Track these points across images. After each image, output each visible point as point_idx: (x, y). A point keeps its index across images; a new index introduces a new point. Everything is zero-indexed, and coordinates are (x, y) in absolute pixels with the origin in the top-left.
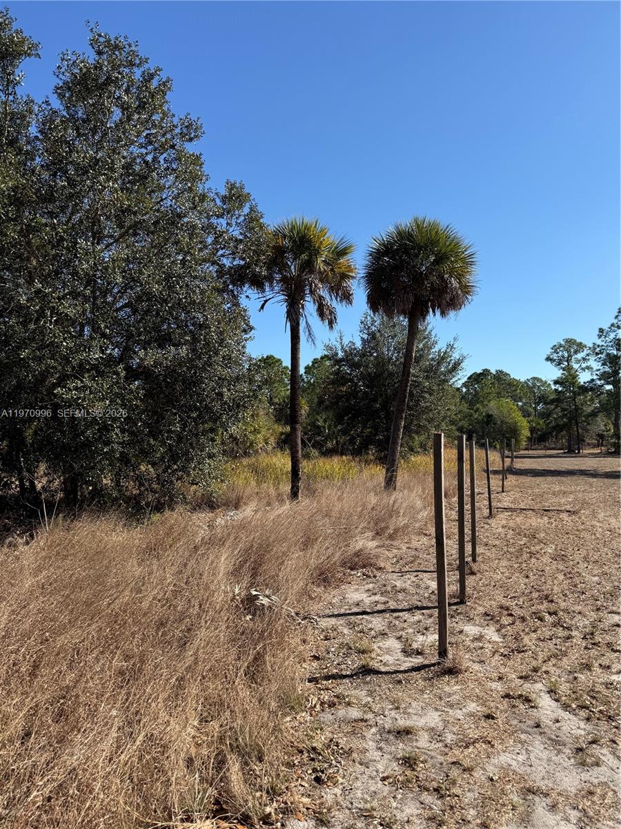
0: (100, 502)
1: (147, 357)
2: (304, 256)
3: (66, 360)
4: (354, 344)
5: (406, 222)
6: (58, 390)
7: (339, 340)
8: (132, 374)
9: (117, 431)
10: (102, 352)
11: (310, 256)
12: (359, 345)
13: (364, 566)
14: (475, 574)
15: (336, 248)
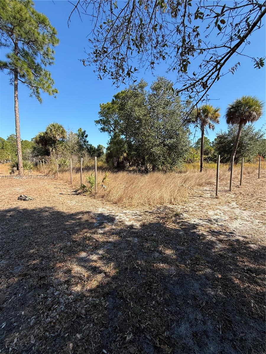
0: (159, 170)
1: (168, 142)
2: (206, 114)
3: (153, 144)
4: (226, 132)
5: (240, 98)
6: (151, 150)
7: (221, 132)
8: (165, 145)
9: (162, 157)
10: (159, 142)
11: (207, 113)
12: (227, 132)
13: (211, 184)
14: (240, 188)
15: (215, 110)
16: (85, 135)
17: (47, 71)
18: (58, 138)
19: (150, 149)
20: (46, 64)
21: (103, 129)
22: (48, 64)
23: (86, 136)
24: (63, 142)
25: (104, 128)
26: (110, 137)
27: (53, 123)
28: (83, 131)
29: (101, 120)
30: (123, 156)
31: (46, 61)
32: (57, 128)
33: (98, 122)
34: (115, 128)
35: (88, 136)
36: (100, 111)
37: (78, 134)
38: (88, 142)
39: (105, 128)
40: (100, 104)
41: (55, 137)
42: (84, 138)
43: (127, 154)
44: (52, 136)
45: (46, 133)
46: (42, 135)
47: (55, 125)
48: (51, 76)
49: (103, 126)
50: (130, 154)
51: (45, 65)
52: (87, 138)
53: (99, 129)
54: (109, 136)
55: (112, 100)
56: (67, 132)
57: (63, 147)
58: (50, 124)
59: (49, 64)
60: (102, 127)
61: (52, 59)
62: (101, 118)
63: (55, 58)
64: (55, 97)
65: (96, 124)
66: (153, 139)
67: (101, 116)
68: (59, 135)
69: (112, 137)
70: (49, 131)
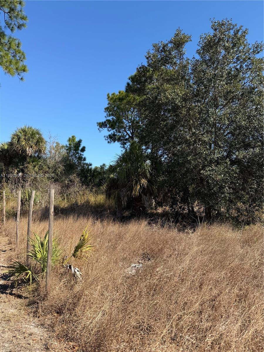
0: (221, 218)
1: (239, 154)
3: (205, 159)
6: (202, 172)
8: (232, 163)
9: (227, 188)
16: (80, 148)
17: (15, 38)
18: (30, 151)
19: (200, 170)
20: (12, 27)
21: (112, 138)
22: (16, 28)
23: (83, 150)
24: (39, 160)
25: (114, 135)
26: (124, 151)
27: (23, 127)
28: (77, 140)
29: (108, 121)
30: (140, 186)
31: (13, 23)
32: (29, 135)
33: (102, 125)
34: (132, 135)
35: (86, 149)
36: (108, 106)
37: (69, 146)
38: (85, 159)
39: (116, 135)
40: (108, 95)
41: (24, 151)
42: (78, 153)
43: (149, 181)
44: (19, 148)
45: (11, 144)
46: (6, 147)
47: (26, 130)
48: (21, 48)
49: (112, 132)
50: (156, 181)
51: (12, 30)
52: (85, 152)
53: (105, 137)
54: (122, 149)
55: (126, 85)
56: (46, 142)
57: (36, 169)
58: (19, 128)
59: (18, 27)
60: (110, 133)
61: (22, 18)
62: (110, 118)
63: (28, 18)
64: (22, 79)
65: (100, 129)
66: (206, 147)
67: (110, 115)
68: (31, 147)
69: (126, 150)
70: (15, 141)
